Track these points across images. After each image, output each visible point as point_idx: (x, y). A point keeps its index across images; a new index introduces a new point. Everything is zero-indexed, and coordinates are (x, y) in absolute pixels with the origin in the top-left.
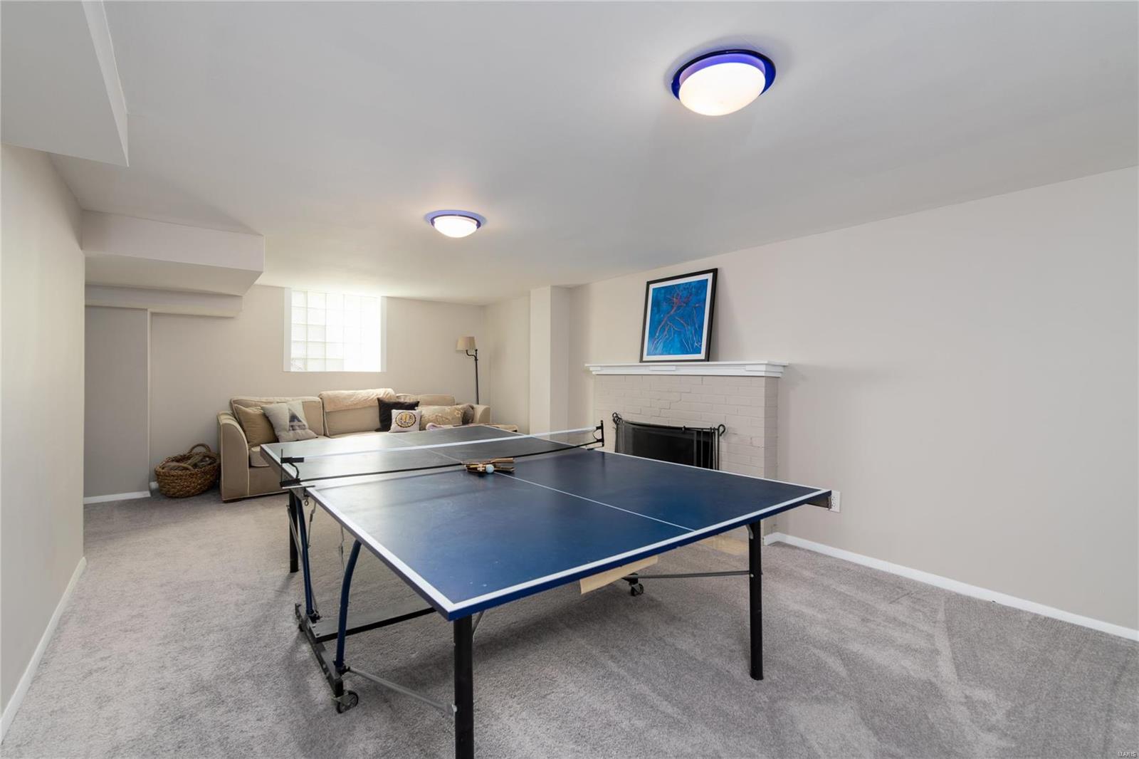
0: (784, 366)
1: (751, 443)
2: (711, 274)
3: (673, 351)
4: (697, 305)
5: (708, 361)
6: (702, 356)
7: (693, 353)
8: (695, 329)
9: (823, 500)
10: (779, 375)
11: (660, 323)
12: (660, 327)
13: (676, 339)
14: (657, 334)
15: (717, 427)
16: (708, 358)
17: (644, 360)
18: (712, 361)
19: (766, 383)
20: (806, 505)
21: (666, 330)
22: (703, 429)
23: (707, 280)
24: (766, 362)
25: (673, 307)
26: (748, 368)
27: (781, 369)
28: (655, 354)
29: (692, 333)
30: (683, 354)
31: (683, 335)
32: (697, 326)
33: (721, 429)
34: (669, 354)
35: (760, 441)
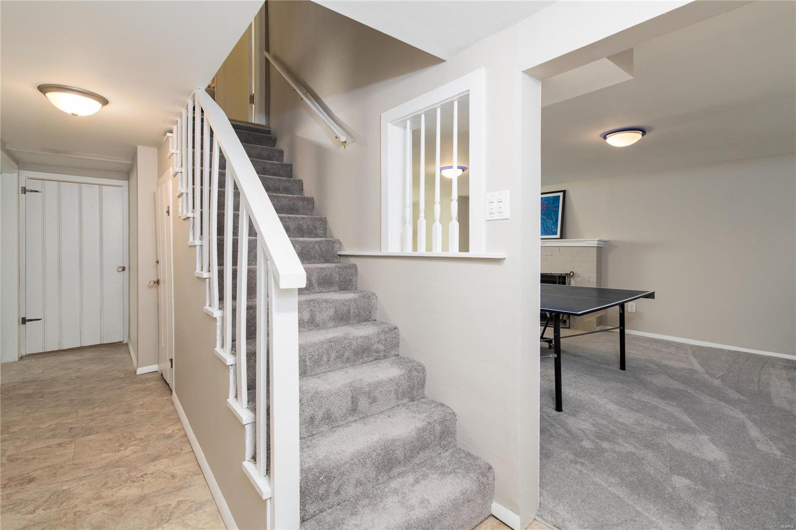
0: (605, 241)
1: (589, 280)
2: (562, 193)
4: (554, 209)
5: (562, 239)
6: (558, 236)
7: (552, 235)
8: (553, 222)
9: (651, 296)
10: (603, 246)
15: (569, 273)
16: (561, 237)
18: (564, 239)
19: (597, 250)
20: (641, 298)
22: (561, 274)
23: (559, 196)
24: (598, 239)
26: (587, 242)
27: (603, 243)
29: (551, 224)
30: (546, 235)
31: (545, 225)
32: (554, 220)
33: (572, 274)
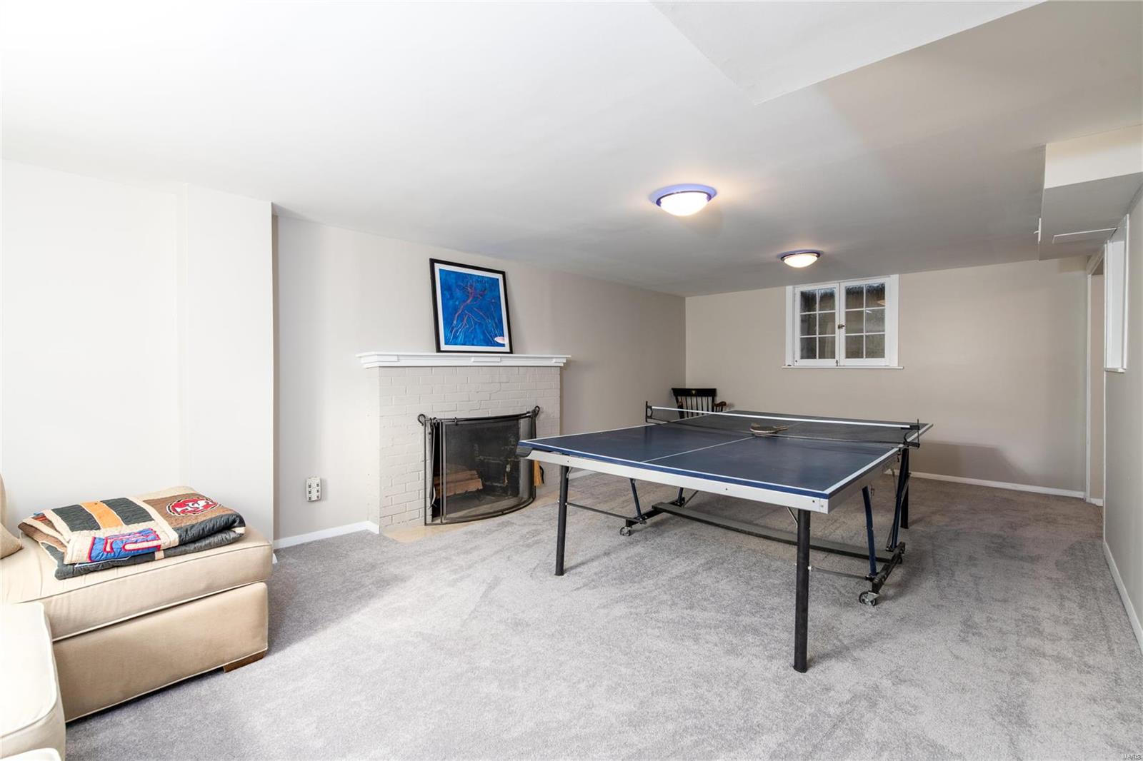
2: (501, 275)
3: (477, 342)
4: (493, 301)
6: (505, 348)
7: (498, 346)
8: (496, 324)
11: (456, 309)
12: (457, 315)
13: (478, 331)
14: (455, 322)
15: (534, 409)
16: (512, 351)
17: (442, 349)
19: (560, 371)
21: (465, 319)
23: (498, 279)
25: (468, 296)
28: (456, 344)
29: (493, 326)
30: (488, 346)
31: (484, 327)
32: (496, 320)
33: (537, 409)
34: (473, 345)
35: (557, 415)
